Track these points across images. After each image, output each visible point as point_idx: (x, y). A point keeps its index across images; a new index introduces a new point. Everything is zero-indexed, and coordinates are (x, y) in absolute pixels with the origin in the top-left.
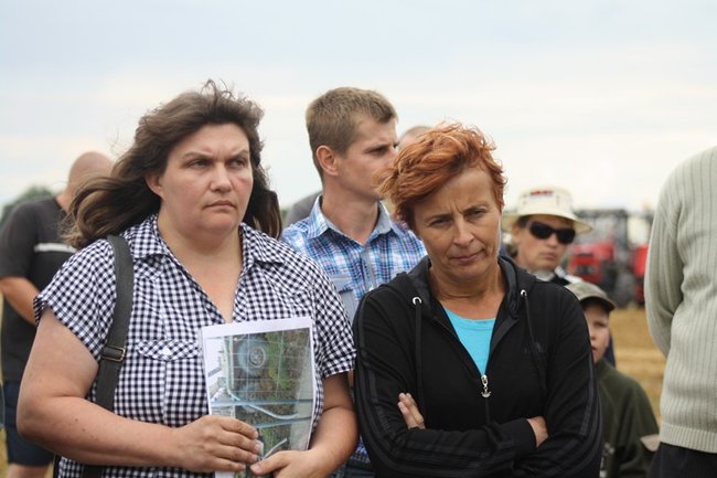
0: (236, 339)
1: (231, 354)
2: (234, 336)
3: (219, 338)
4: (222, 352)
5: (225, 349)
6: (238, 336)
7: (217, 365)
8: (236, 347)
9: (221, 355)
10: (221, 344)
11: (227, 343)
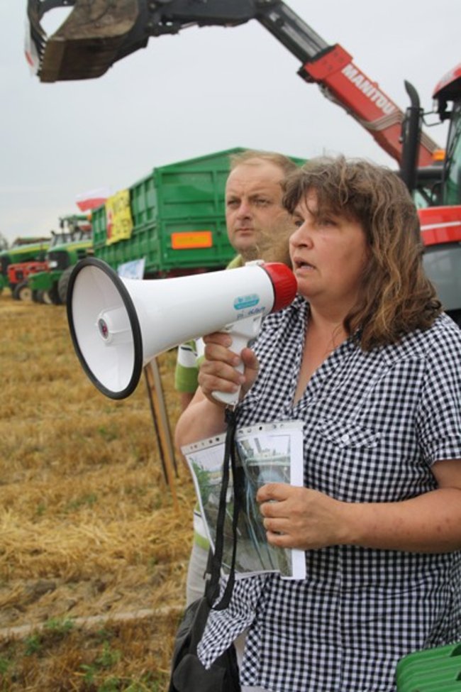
0: (286, 469)
1: (271, 463)
2: (289, 468)
3: (289, 450)
4: (274, 453)
5: (277, 457)
6: (288, 471)
7: (263, 448)
8: (278, 469)
9: (271, 452)
10: (282, 452)
11: (282, 460)
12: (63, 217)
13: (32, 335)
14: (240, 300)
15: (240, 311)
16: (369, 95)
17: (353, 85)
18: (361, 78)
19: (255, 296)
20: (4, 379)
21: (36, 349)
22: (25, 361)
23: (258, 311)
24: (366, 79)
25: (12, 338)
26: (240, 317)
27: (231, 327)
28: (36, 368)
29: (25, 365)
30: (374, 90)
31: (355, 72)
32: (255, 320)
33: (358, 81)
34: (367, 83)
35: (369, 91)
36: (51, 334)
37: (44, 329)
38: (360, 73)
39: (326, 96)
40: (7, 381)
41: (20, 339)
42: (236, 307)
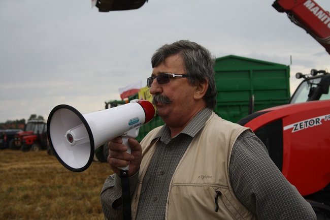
12: (107, 102)
13: (86, 182)
14: (131, 120)
15: (131, 126)
16: (322, 20)
17: (312, 13)
18: (317, 9)
19: (137, 118)
20: (67, 211)
21: (89, 191)
22: (81, 199)
23: (138, 125)
24: (320, 9)
25: (71, 184)
26: (131, 128)
27: (126, 134)
28: (89, 204)
29: (81, 202)
30: (326, 16)
31: (313, 5)
32: (137, 129)
33: (315, 11)
34: (321, 12)
35: (322, 18)
36: (98, 182)
37: (94, 178)
38: (316, 5)
39: (292, 21)
40: (69, 213)
41: (77, 185)
42: (129, 124)
